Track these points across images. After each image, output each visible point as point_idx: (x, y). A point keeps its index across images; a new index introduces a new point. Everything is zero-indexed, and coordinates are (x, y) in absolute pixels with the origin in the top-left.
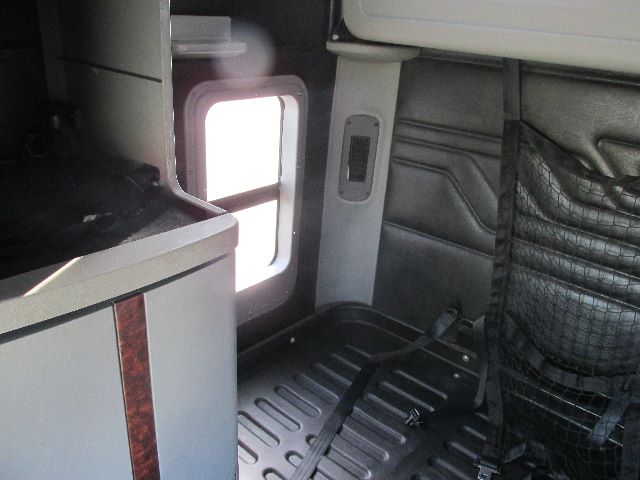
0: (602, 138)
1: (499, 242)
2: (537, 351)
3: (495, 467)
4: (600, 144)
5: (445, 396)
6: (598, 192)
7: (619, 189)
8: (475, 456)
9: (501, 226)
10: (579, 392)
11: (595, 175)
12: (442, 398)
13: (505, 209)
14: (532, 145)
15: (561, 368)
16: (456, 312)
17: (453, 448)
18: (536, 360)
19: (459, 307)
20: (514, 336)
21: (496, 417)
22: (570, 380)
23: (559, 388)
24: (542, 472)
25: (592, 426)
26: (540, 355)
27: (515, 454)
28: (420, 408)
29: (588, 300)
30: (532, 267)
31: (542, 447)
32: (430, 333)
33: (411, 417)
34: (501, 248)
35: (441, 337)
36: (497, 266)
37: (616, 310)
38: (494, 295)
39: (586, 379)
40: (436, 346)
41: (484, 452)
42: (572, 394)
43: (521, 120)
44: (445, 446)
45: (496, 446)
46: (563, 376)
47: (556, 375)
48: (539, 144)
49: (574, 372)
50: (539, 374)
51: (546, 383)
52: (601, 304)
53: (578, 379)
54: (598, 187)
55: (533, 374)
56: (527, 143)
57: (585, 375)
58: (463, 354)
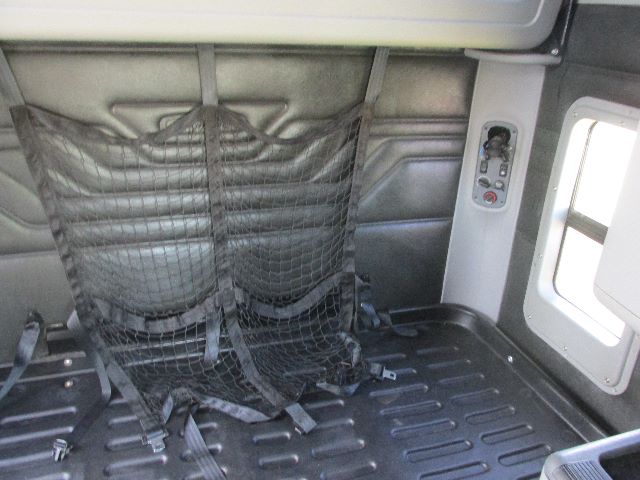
0: (113, 104)
1: (56, 234)
2: (135, 317)
3: (161, 431)
4: (114, 110)
5: (73, 409)
6: (129, 155)
7: (146, 147)
8: (138, 438)
9: (51, 218)
10: (184, 329)
11: (121, 140)
12: (72, 413)
13: (48, 199)
14: (50, 127)
15: (160, 318)
16: (37, 324)
17: (116, 446)
18: (138, 325)
19: (38, 317)
20: (111, 314)
21: (130, 394)
22: (172, 324)
23: (168, 336)
24: (195, 408)
25: (203, 350)
26: (140, 318)
27: (167, 411)
28: (60, 436)
29: (158, 251)
30: (99, 244)
31: (184, 390)
32: (19, 360)
33: (59, 450)
34: (61, 238)
35: (33, 358)
36: (65, 258)
37: (182, 249)
38: (74, 287)
39: (184, 316)
40: (33, 369)
41: (144, 429)
42: (180, 334)
43: (26, 103)
44: (107, 449)
45: (148, 416)
46: (165, 324)
47: (159, 327)
48: (57, 124)
49: (171, 316)
50: (146, 334)
51: (156, 338)
52: (170, 250)
53: (178, 320)
54: (128, 150)
55: (142, 338)
56: (42, 125)
57: (181, 313)
58: (63, 360)
